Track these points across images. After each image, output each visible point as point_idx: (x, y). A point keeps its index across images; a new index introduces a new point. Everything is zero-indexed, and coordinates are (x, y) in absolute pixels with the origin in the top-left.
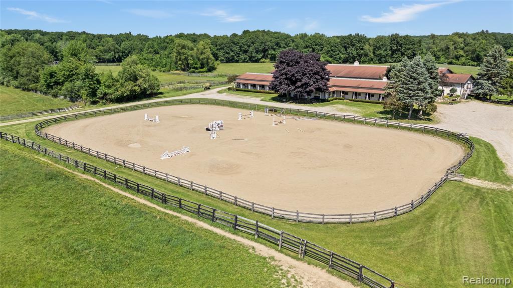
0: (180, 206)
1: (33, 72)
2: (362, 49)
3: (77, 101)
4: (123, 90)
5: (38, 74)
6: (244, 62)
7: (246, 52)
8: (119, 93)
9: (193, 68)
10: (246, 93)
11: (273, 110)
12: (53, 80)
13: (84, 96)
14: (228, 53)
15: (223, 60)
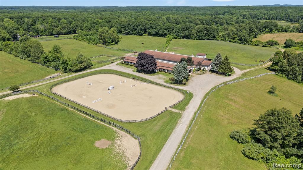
0: (97, 118)
1: (37, 55)
2: (191, 32)
3: (58, 70)
4: (77, 67)
5: (39, 55)
6: (135, 35)
7: (136, 29)
8: (76, 69)
9: (108, 43)
10: (127, 66)
11: (135, 78)
12: (47, 60)
13: (61, 69)
14: (127, 30)
15: (124, 34)
